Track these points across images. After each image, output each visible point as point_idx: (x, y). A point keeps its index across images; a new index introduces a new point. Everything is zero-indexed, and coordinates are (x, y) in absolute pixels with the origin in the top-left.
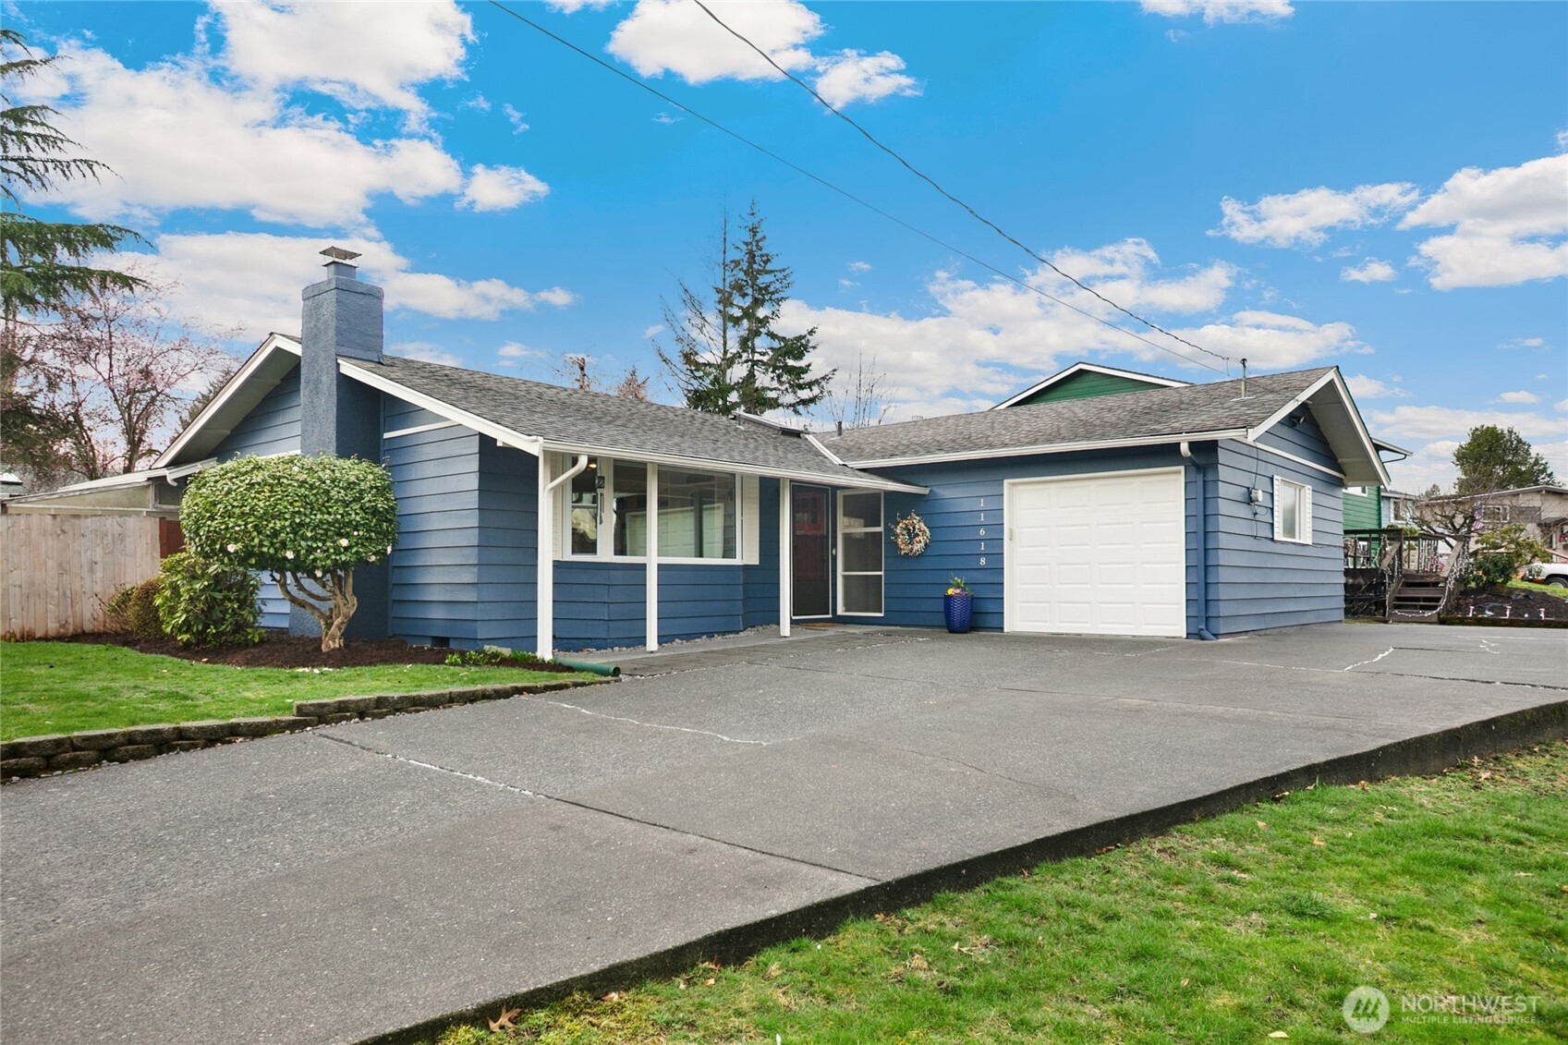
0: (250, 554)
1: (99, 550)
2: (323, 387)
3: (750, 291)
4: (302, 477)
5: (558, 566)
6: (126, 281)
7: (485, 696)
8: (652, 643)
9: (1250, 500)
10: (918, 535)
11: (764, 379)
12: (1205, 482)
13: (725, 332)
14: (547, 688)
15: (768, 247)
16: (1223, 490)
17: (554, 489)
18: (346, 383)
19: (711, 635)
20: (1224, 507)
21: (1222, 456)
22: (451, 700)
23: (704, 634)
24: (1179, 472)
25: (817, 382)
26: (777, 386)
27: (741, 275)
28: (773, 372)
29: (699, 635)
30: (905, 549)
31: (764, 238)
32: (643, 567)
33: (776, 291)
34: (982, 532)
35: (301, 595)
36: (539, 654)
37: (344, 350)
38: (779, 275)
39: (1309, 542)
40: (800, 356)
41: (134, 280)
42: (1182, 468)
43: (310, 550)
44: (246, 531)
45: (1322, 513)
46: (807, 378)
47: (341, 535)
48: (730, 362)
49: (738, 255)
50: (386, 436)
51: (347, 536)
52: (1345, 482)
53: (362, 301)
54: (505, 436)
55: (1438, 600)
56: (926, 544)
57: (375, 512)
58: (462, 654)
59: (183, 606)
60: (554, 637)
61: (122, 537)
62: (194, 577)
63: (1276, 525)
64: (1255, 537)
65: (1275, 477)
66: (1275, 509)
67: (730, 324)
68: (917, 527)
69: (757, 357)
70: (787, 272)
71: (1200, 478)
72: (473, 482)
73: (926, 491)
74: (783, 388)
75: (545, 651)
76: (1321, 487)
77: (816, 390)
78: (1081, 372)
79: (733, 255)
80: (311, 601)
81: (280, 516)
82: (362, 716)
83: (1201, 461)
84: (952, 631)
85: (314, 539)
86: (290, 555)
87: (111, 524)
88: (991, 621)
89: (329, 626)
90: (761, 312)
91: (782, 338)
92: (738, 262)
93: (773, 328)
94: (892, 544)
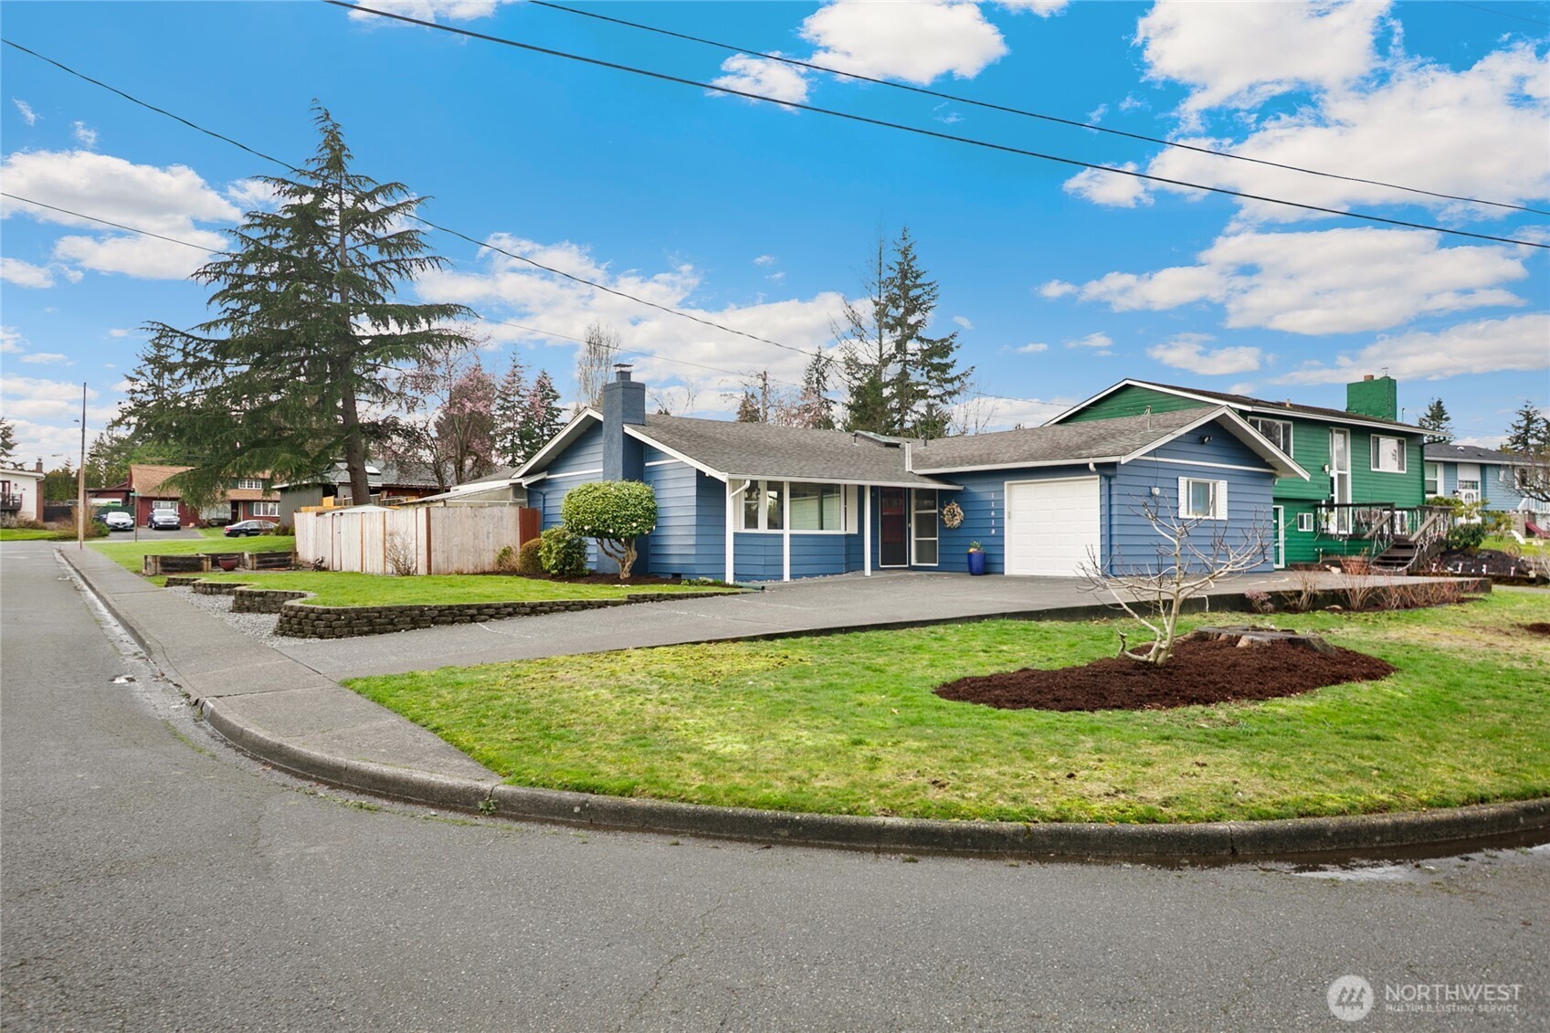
0: (594, 531)
1: (491, 526)
2: (615, 440)
3: (902, 303)
4: (616, 493)
5: (736, 535)
6: (461, 340)
7: (702, 596)
8: (787, 577)
9: (1151, 495)
10: (956, 515)
11: (916, 376)
13: (880, 339)
14: (729, 594)
15: (918, 266)
17: (734, 497)
18: (628, 438)
19: (825, 575)
22: (687, 596)
25: (958, 378)
26: (927, 380)
27: (896, 290)
28: (923, 369)
29: (818, 575)
30: (949, 524)
31: (915, 257)
32: (782, 536)
33: (924, 303)
34: (993, 514)
35: (610, 550)
36: (727, 581)
37: (626, 420)
38: (927, 288)
39: (1226, 518)
40: (946, 355)
41: (466, 339)
42: (1098, 477)
43: (620, 528)
44: (593, 520)
45: (1235, 498)
46: (952, 373)
47: (633, 521)
48: (885, 362)
49: (892, 274)
50: (647, 464)
51: (636, 521)
52: (1277, 474)
53: (635, 392)
54: (709, 471)
55: (1410, 558)
56: (960, 521)
57: (648, 509)
58: (689, 581)
59: (554, 555)
60: (735, 574)
61: (501, 518)
62: (559, 542)
63: (1180, 508)
65: (1180, 478)
66: (1180, 498)
67: (886, 331)
68: (956, 510)
69: (909, 357)
70: (934, 285)
71: (1108, 484)
72: (693, 492)
73: (961, 488)
74: (931, 382)
75: (730, 579)
76: (1242, 480)
77: (957, 384)
78: (1128, 386)
79: (887, 274)
80: (616, 554)
81: (607, 512)
82: (652, 600)
84: (973, 574)
85: (622, 523)
86: (611, 531)
87: (496, 510)
88: (998, 568)
89: (624, 566)
90: (912, 320)
91: (929, 341)
92: (892, 280)
93: (921, 333)
94: (943, 521)
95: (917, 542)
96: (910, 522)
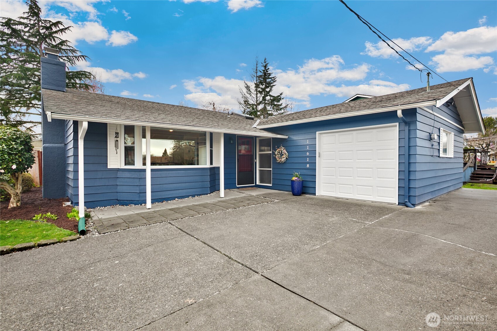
3: (264, 84)
9: (430, 139)
10: (283, 155)
11: (269, 108)
12: (409, 130)
13: (257, 96)
15: (270, 71)
16: (419, 134)
20: (419, 142)
21: (419, 117)
23: (190, 196)
24: (396, 126)
26: (272, 110)
27: (262, 79)
28: (271, 106)
30: (279, 160)
31: (269, 68)
33: (272, 84)
34: (308, 154)
38: (273, 79)
39: (453, 157)
40: (279, 101)
42: (397, 124)
45: (457, 144)
46: (281, 107)
48: (258, 104)
49: (261, 74)
52: (465, 132)
56: (286, 158)
63: (440, 150)
64: (432, 156)
65: (441, 128)
66: (441, 143)
67: (259, 93)
68: (283, 151)
69: (266, 102)
71: (407, 128)
73: (287, 137)
74: (274, 110)
76: (457, 134)
79: (259, 74)
83: (408, 120)
84: (294, 194)
88: (311, 190)
90: (268, 90)
91: (274, 97)
92: (261, 76)
93: (271, 93)
94: (275, 158)
95: (260, 171)
96: (256, 158)
